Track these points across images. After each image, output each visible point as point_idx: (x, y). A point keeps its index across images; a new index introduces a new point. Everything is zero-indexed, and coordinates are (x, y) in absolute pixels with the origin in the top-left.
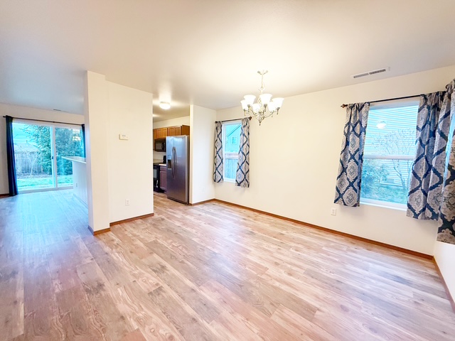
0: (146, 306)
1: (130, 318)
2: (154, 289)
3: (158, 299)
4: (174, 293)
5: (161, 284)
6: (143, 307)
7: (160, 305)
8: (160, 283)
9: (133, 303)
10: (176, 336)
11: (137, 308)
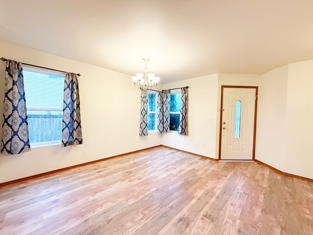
0: (223, 219)
1: (236, 226)
2: (207, 220)
3: (214, 215)
4: (205, 208)
5: (201, 216)
6: (225, 222)
7: (218, 213)
8: (200, 218)
9: (226, 229)
10: (230, 203)
11: (228, 225)
